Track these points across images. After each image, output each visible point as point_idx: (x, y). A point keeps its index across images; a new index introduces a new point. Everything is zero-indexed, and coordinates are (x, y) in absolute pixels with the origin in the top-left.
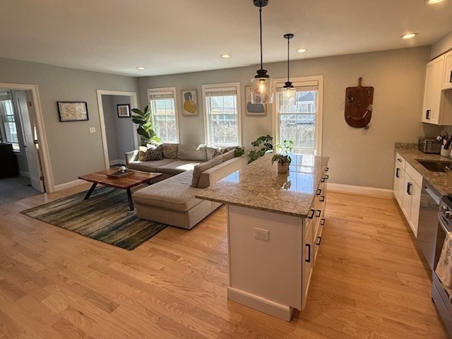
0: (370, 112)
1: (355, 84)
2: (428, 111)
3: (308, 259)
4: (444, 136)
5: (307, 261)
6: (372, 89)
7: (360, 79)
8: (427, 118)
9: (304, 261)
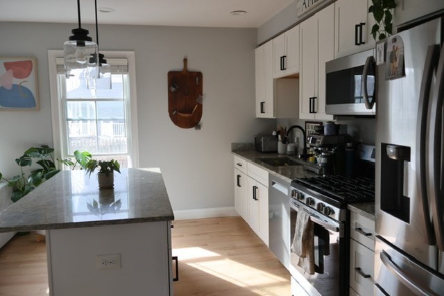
0: (200, 107)
1: (179, 67)
2: (262, 103)
3: (175, 277)
4: (279, 131)
5: (174, 280)
6: (199, 75)
7: (185, 60)
8: (262, 112)
9: (171, 280)
